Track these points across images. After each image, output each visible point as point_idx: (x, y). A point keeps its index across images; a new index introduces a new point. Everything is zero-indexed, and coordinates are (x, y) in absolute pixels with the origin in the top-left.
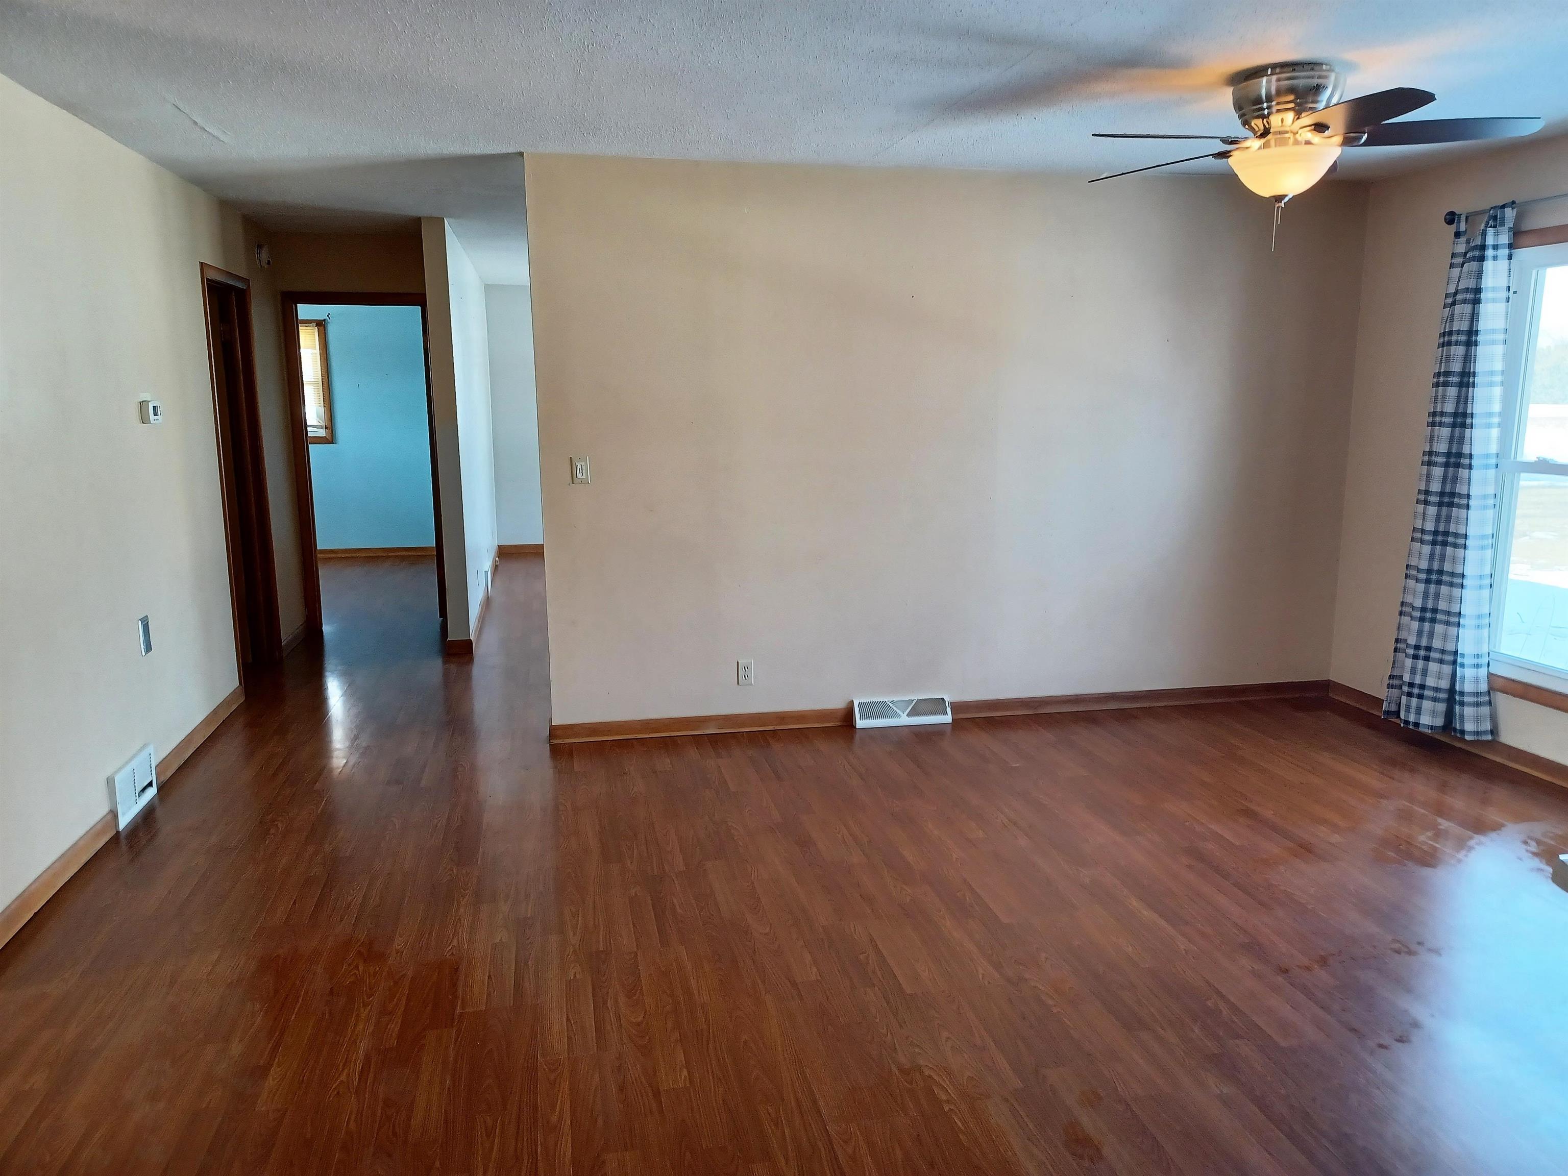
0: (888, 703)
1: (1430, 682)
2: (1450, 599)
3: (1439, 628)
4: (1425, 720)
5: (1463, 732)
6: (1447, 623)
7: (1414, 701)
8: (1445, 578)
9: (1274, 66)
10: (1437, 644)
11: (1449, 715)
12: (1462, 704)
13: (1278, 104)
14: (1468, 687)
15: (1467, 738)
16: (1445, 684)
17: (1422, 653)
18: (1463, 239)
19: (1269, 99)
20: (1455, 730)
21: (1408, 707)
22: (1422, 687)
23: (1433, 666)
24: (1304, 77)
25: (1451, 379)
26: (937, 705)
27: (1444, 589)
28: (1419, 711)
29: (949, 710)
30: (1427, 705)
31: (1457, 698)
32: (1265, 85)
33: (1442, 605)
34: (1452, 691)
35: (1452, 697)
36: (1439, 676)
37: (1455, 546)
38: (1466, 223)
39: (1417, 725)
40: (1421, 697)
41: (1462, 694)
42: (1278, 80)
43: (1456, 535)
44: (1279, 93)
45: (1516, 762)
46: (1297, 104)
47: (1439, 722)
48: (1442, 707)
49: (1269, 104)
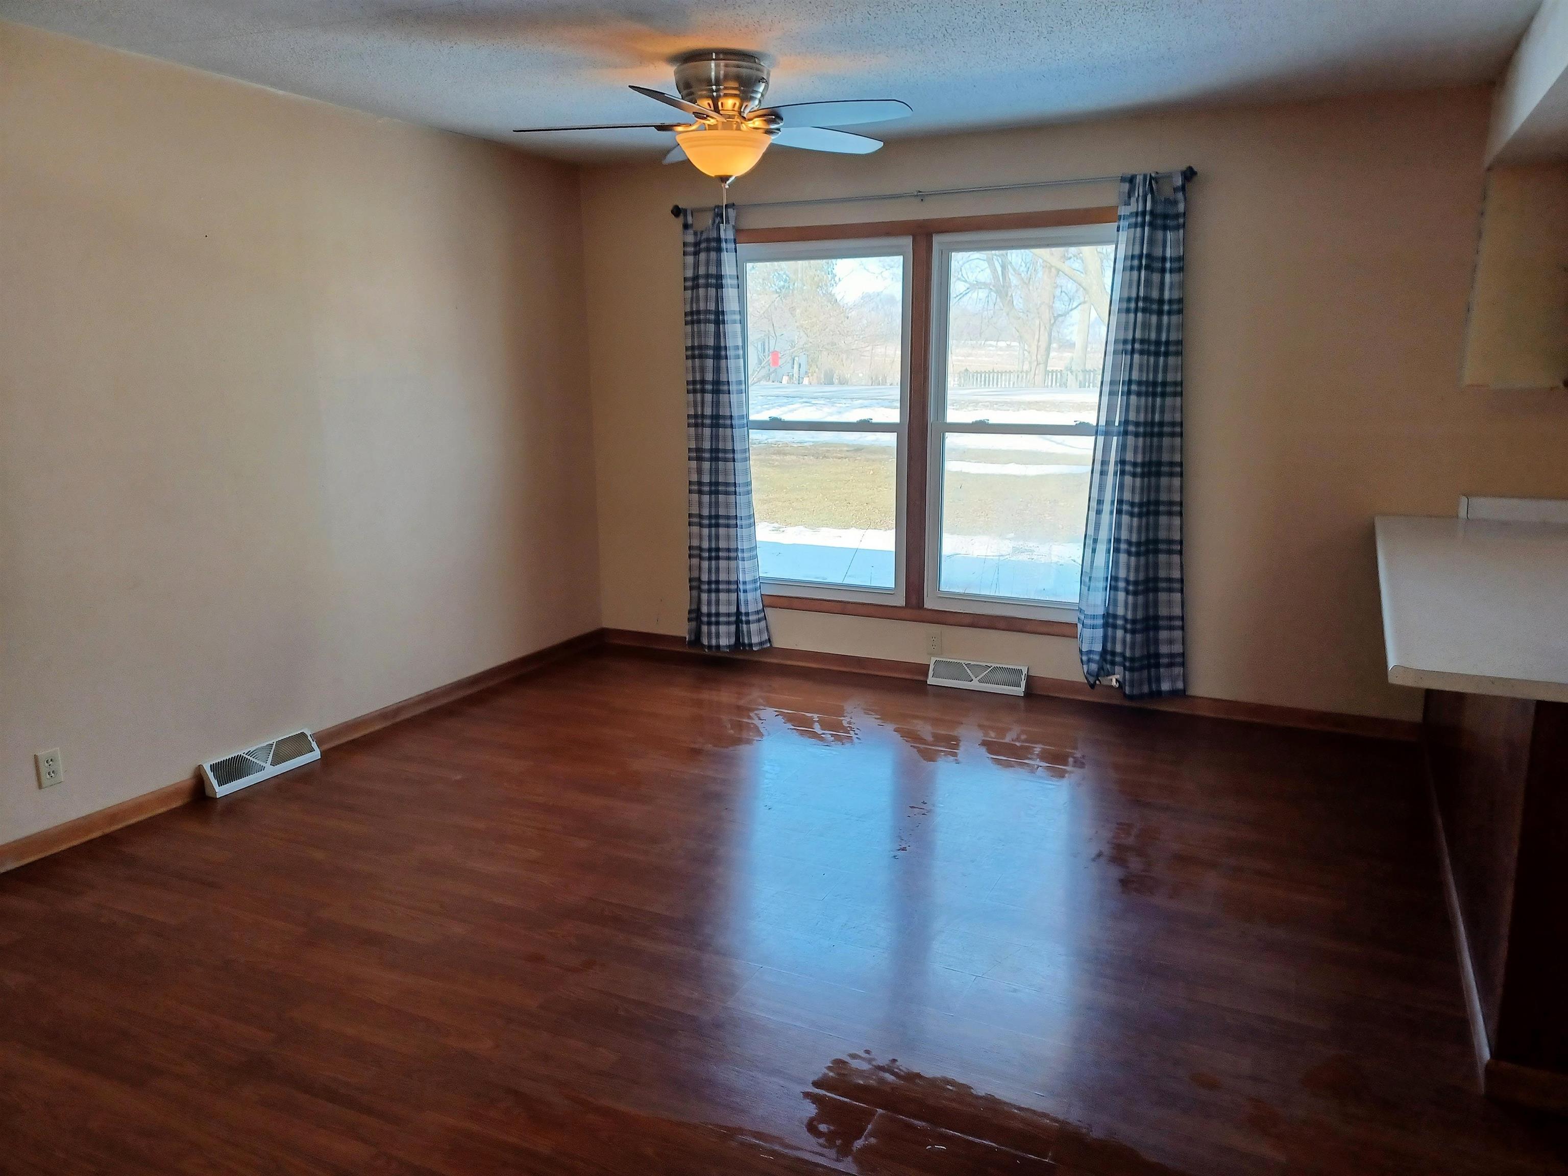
0: (244, 755)
1: (723, 609)
2: (728, 537)
3: (723, 564)
4: (724, 642)
5: (751, 645)
6: (729, 558)
7: (713, 628)
8: (721, 521)
9: (719, 52)
10: (723, 577)
11: (738, 633)
12: (748, 622)
13: (726, 88)
14: (752, 608)
15: (755, 649)
16: (733, 609)
17: (715, 586)
18: (691, 231)
19: (718, 83)
20: (744, 644)
21: (709, 634)
22: (718, 615)
23: (723, 596)
24: (746, 67)
25: (708, 352)
26: (298, 743)
27: (722, 531)
28: (718, 636)
29: (314, 745)
30: (723, 629)
31: (744, 618)
32: (713, 68)
33: (722, 544)
34: (738, 613)
35: (739, 618)
36: (729, 603)
37: (727, 493)
38: (692, 217)
39: (718, 647)
40: (718, 623)
41: (747, 614)
42: (726, 66)
43: (727, 484)
44: (726, 77)
45: (791, 659)
46: (743, 92)
47: (733, 641)
48: (733, 628)
49: (718, 87)
